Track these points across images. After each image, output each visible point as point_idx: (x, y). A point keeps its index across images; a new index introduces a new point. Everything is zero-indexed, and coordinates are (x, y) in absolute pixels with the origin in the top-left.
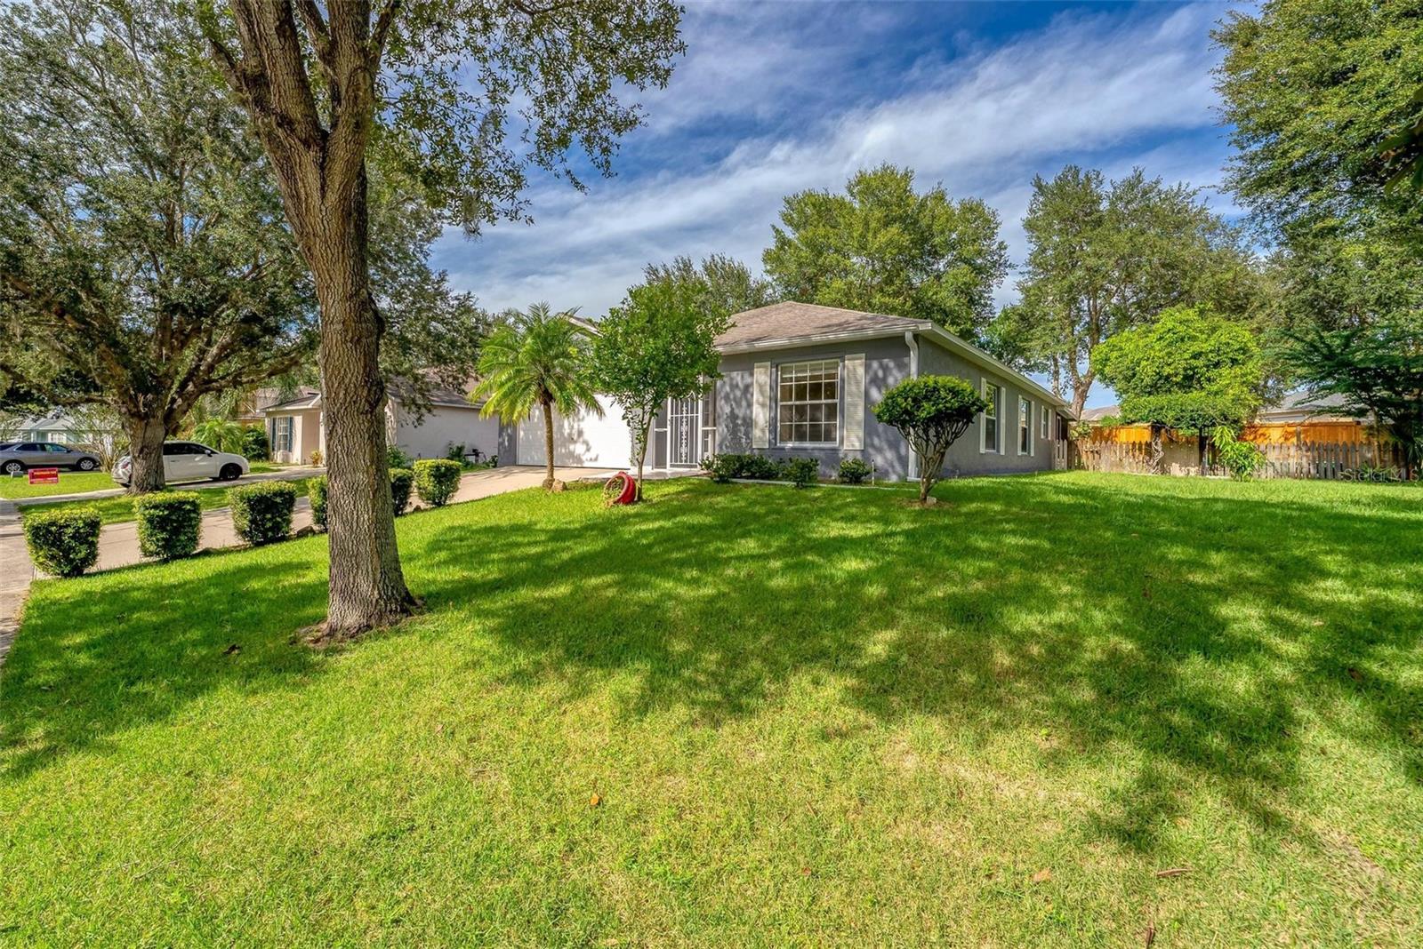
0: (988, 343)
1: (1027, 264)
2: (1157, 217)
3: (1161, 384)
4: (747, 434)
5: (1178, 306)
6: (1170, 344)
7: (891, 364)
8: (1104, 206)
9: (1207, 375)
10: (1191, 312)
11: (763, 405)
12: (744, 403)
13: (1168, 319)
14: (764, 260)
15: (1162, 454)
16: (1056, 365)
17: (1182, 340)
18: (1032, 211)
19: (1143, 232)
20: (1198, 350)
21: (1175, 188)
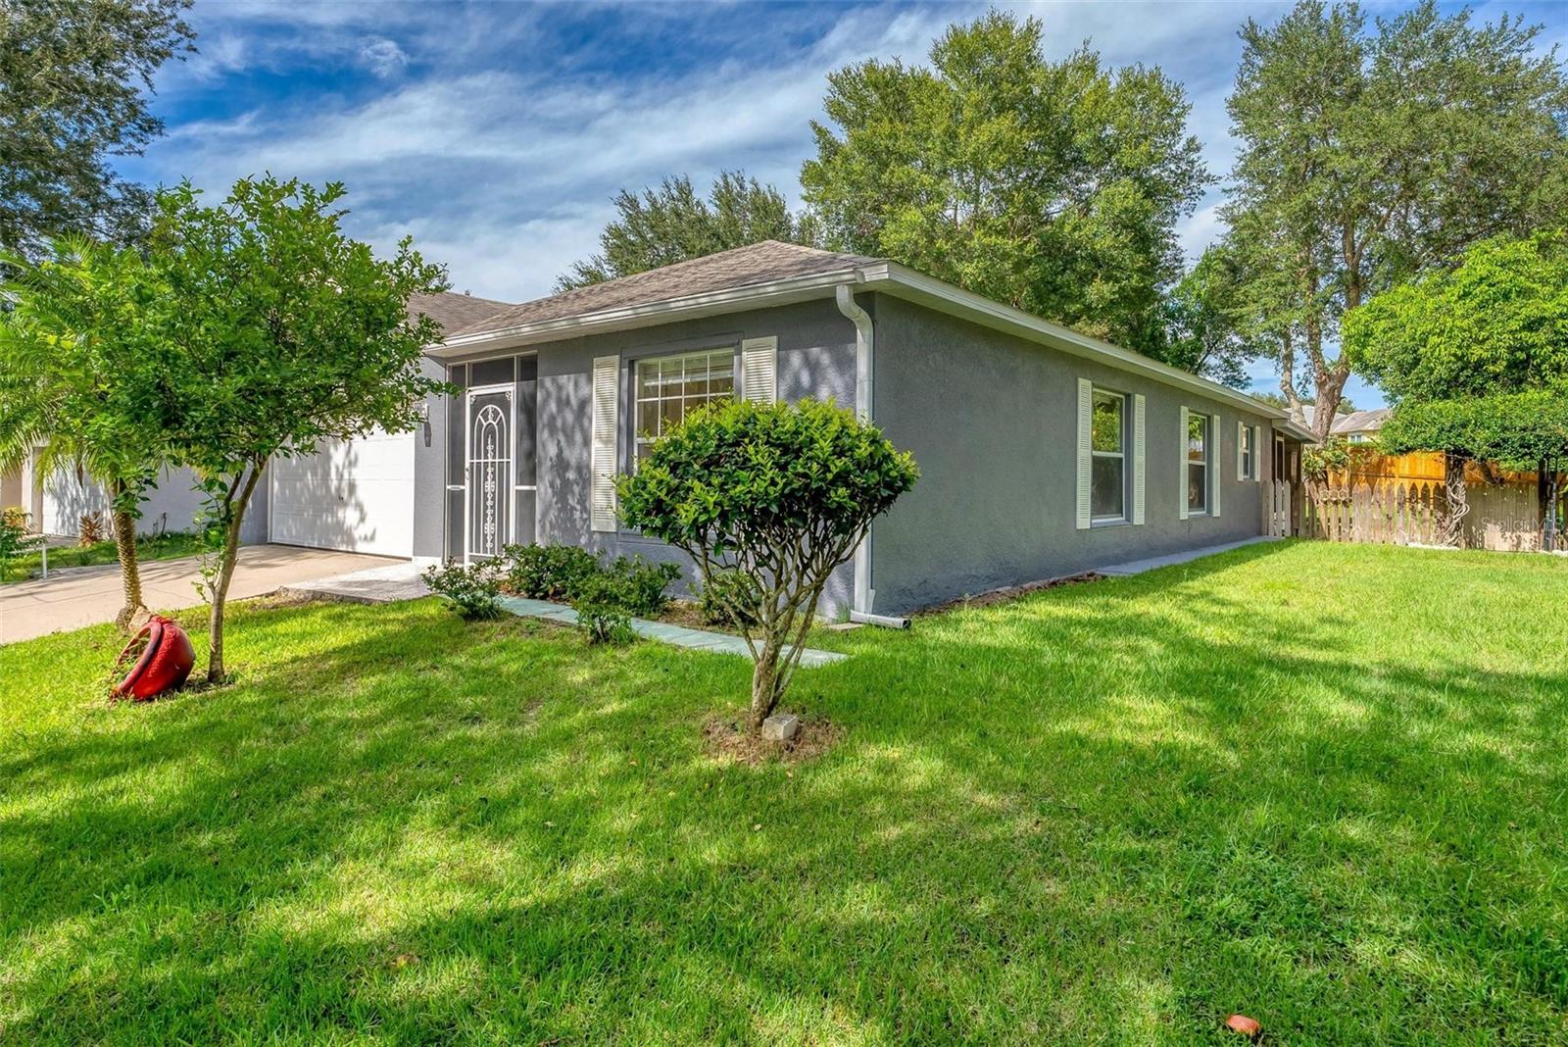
0: (1180, 310)
1: (1237, 175)
2: (1462, 80)
3: (1466, 378)
4: (583, 500)
5: (1501, 237)
6: (1482, 306)
7: (825, 359)
8: (1368, 65)
9: (1554, 359)
10: (1523, 246)
11: (607, 441)
12: (578, 437)
13: (1479, 260)
14: (802, 181)
15: (1465, 509)
16: (1287, 345)
17: (1506, 296)
18: (1243, 84)
19: (1434, 107)
20: (1537, 313)
21: (1496, 26)
